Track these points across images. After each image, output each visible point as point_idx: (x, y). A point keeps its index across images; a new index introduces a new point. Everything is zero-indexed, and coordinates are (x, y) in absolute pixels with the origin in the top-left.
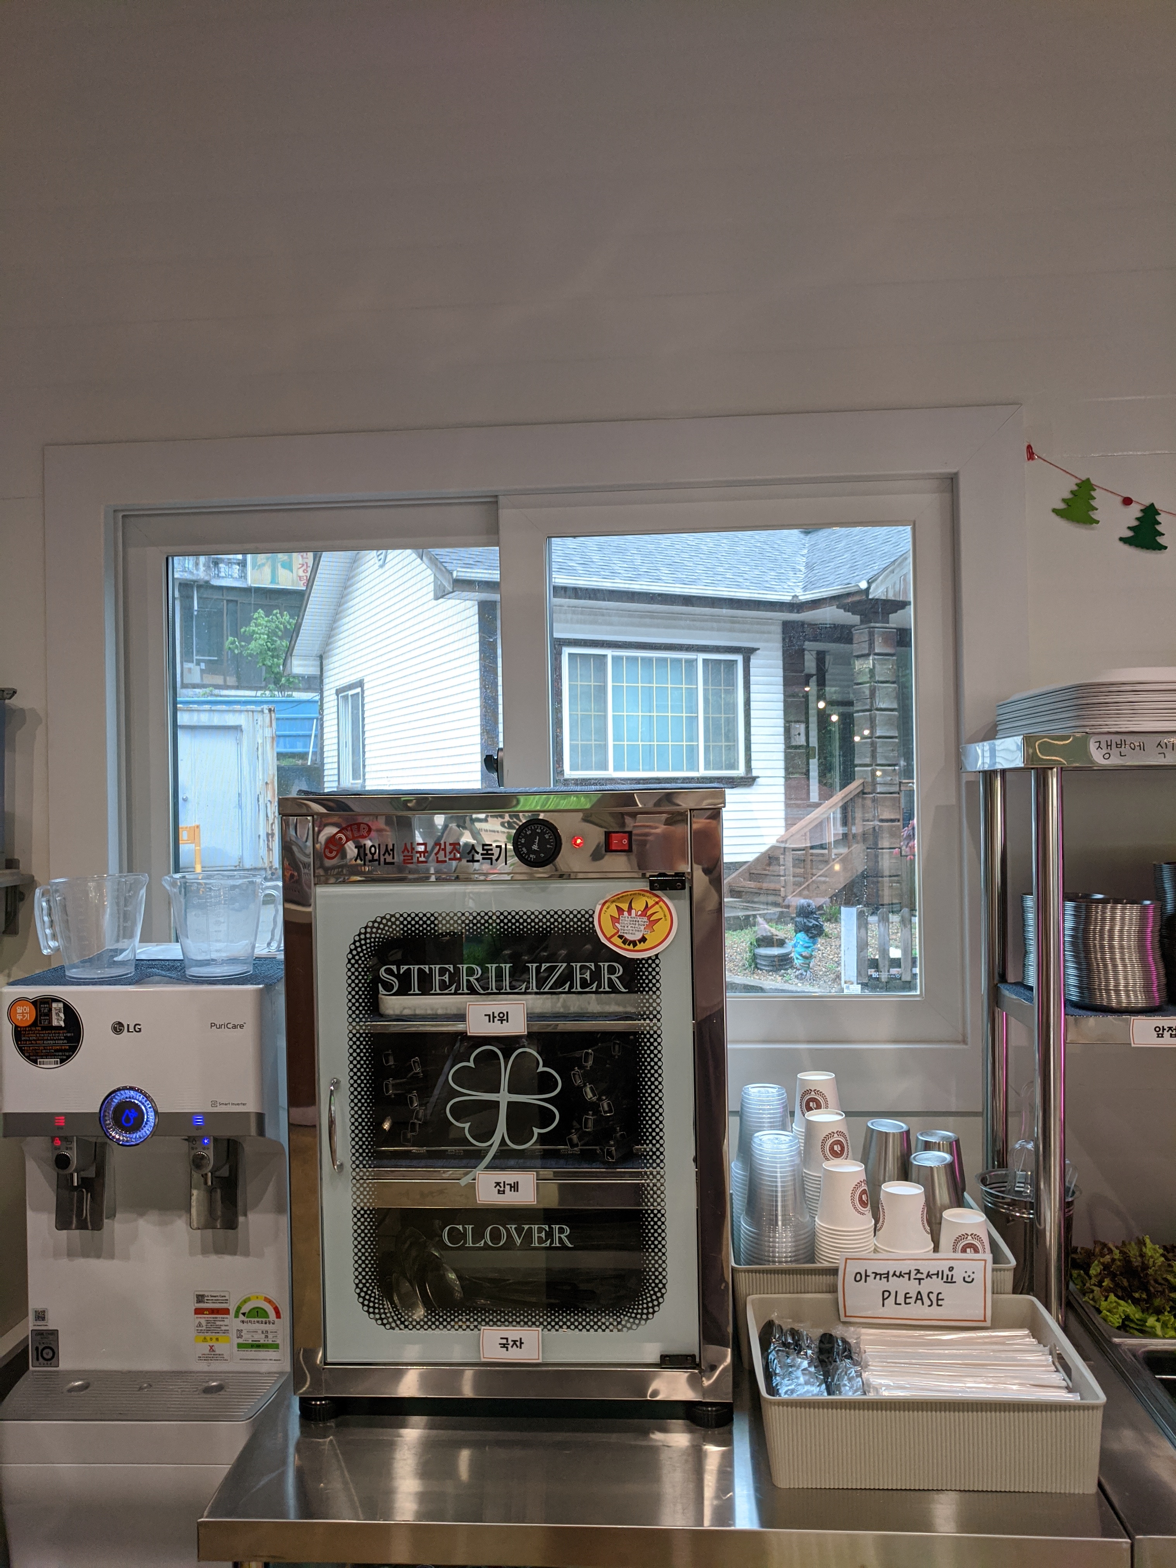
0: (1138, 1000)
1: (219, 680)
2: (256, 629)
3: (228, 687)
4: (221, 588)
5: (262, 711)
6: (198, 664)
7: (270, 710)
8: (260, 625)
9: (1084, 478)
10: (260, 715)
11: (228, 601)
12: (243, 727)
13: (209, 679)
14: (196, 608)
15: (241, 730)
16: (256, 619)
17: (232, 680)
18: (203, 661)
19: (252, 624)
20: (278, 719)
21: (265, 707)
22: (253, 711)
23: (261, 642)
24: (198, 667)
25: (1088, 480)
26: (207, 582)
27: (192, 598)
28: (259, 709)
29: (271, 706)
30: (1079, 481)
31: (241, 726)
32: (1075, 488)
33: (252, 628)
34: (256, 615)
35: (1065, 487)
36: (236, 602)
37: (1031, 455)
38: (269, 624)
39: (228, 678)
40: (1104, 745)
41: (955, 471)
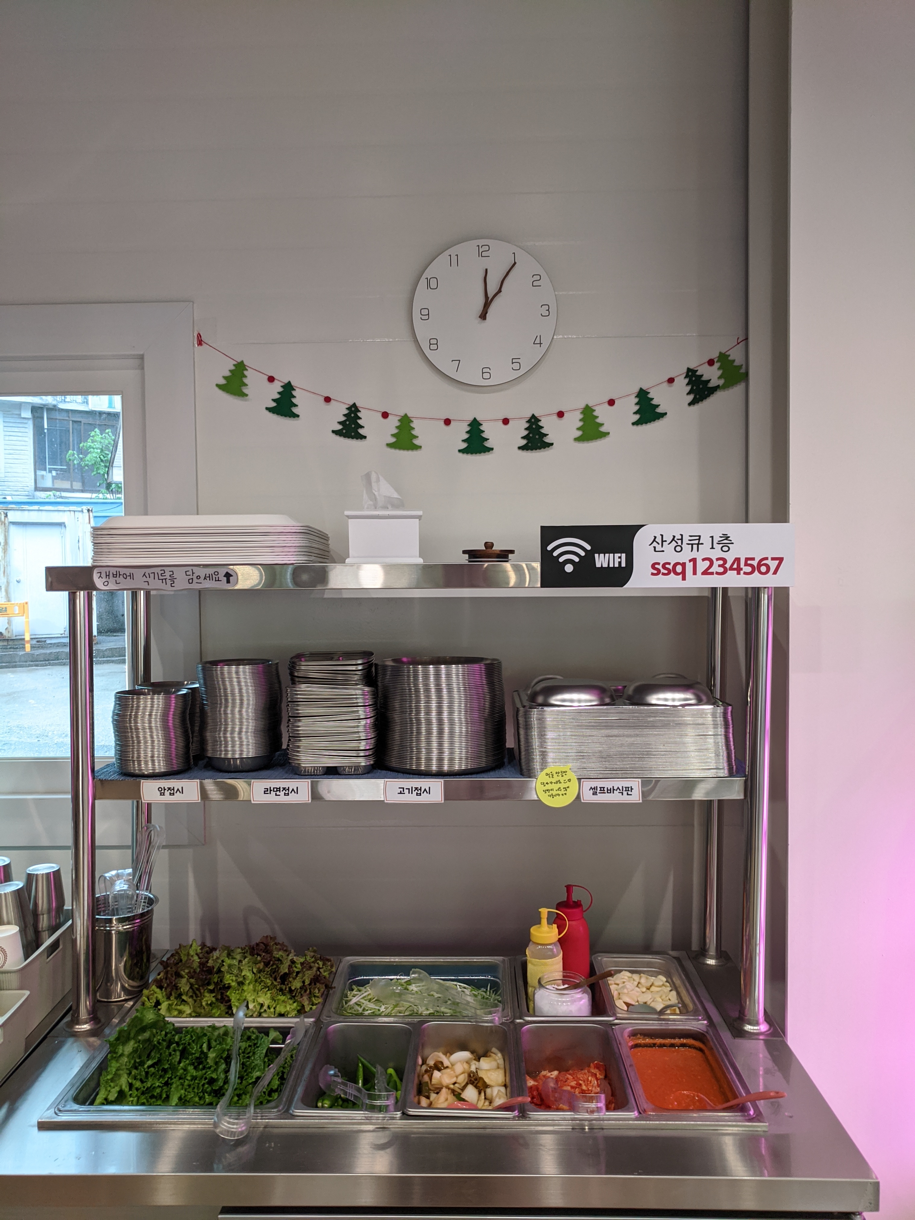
0: (160, 766)
1: (66, 485)
2: (92, 445)
3: (72, 490)
4: (67, 411)
5: (82, 511)
6: (50, 471)
7: (88, 510)
8: (96, 441)
9: (239, 361)
10: (80, 514)
11: (73, 421)
12: (66, 524)
13: (60, 484)
14: (46, 426)
15: (65, 526)
16: (93, 436)
17: (77, 485)
18: (55, 469)
19: (89, 440)
20: (95, 517)
21: (85, 508)
22: (74, 511)
23: (94, 455)
24: (50, 474)
25: (242, 362)
26: (55, 406)
27: (43, 418)
28: (80, 509)
29: (89, 507)
30: (235, 363)
31: (64, 523)
32: (233, 368)
33: (89, 443)
34: (93, 433)
35: (226, 368)
36: (80, 422)
37: (200, 343)
38: (102, 441)
39: (74, 483)
40: (103, 575)
41: (142, 353)
